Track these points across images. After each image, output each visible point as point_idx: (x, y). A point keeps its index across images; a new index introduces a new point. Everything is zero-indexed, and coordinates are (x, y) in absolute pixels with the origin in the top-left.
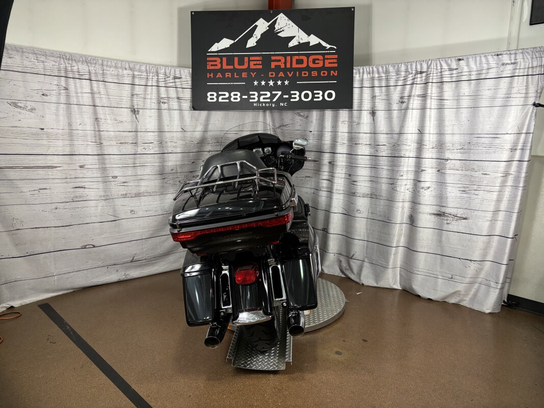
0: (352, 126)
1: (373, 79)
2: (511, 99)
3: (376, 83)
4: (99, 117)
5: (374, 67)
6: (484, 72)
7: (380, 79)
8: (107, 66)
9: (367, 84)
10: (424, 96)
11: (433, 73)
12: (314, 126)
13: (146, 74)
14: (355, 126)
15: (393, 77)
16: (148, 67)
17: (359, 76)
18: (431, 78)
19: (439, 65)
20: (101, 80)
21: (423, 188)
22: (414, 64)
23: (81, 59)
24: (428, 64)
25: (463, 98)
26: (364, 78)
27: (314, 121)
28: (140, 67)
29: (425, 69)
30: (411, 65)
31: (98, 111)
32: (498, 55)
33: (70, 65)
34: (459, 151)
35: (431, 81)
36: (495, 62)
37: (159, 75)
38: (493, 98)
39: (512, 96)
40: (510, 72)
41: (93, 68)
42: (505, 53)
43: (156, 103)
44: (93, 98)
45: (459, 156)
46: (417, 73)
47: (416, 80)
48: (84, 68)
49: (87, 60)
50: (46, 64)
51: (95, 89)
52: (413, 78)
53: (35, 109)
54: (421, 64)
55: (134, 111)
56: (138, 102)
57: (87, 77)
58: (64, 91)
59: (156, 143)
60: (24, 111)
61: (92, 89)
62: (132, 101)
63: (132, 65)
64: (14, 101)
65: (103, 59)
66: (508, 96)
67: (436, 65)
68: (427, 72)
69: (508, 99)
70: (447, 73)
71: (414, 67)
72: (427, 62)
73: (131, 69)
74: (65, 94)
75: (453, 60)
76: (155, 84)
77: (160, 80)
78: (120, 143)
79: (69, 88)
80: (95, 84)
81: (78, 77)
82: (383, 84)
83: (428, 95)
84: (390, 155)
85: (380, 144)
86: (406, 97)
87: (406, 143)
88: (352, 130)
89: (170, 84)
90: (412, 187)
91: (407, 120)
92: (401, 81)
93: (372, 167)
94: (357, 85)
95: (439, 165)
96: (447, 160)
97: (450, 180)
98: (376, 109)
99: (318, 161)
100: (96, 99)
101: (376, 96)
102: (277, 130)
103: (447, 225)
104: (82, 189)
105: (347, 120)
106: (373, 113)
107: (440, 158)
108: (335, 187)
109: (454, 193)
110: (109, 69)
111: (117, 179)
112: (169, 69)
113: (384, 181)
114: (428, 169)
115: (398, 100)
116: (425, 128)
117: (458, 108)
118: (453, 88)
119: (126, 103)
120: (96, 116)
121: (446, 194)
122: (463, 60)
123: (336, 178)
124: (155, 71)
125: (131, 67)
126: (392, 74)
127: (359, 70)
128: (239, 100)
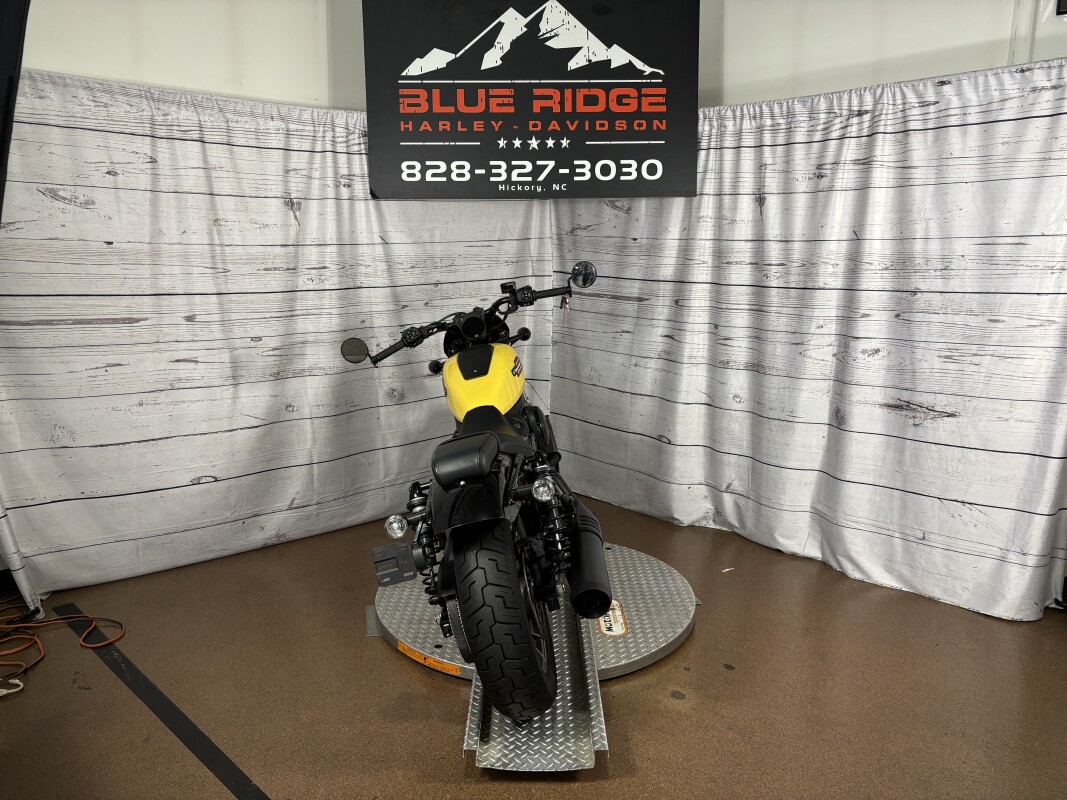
0: (720, 226)
1: (760, 130)
2: (1052, 162)
3: (767, 139)
4: (219, 217)
5: (764, 107)
6: (995, 106)
7: (775, 129)
8: (236, 113)
9: (748, 140)
10: (866, 163)
11: (886, 114)
12: (641, 228)
13: (312, 129)
14: (726, 227)
15: (802, 125)
16: (315, 114)
17: (735, 125)
18: (882, 123)
19: (899, 96)
20: (225, 141)
21: (864, 352)
22: (846, 96)
23: (183, 100)
24: (875, 94)
25: (950, 162)
26: (744, 127)
27: (643, 218)
28: (300, 114)
29: (868, 105)
30: (840, 99)
31: (219, 207)
32: (1022, 71)
33: (160, 113)
34: (938, 273)
35: (881, 129)
36: (1017, 86)
37: (337, 129)
38: (1011, 161)
39: (1054, 155)
40: (1048, 105)
41: (206, 118)
42: (1038, 66)
43: (331, 186)
44: (209, 178)
45: (939, 285)
46: (851, 115)
47: (849, 129)
48: (186, 117)
49: (195, 101)
50: (112, 109)
51: (213, 161)
52: (843, 125)
53: (93, 203)
54: (861, 97)
55: (290, 203)
56: (296, 188)
57: (196, 136)
58: (149, 165)
59: (333, 267)
60: (70, 207)
61: (205, 160)
62: (286, 182)
63: (284, 110)
64: (50, 186)
65: (227, 99)
66: (1046, 158)
67: (894, 96)
68: (873, 111)
69: (1046, 163)
70: (916, 111)
71: (845, 103)
72: (872, 91)
73: (282, 120)
74: (149, 172)
75: (929, 84)
76: (329, 148)
77: (338, 140)
78: (265, 269)
79: (159, 159)
80: (212, 150)
81: (179, 135)
82: (781, 139)
83: (875, 159)
84: (793, 285)
85: (774, 263)
86: (828, 166)
87: (829, 261)
88: (720, 235)
89: (356, 148)
90: (842, 349)
91: (831, 212)
92: (819, 133)
93: (759, 309)
94: (729, 142)
95: (898, 304)
96: (915, 293)
97: (920, 333)
98: (767, 190)
99: (647, 299)
100: (214, 179)
101: (766, 165)
102: (567, 237)
103: (914, 428)
104: (192, 365)
105: (710, 214)
106: (760, 200)
107: (901, 288)
108: (687, 351)
109: (929, 362)
110: (239, 119)
111: (260, 343)
112: (355, 116)
113: (780, 337)
114: (875, 312)
115: (812, 172)
116: (868, 228)
117: (941, 184)
118: (929, 143)
119: (274, 187)
120: (215, 214)
121: (912, 364)
122: (949, 83)
123: (688, 333)
124: (329, 121)
125: (282, 112)
126: (801, 119)
127: (734, 111)
128: (468, 177)
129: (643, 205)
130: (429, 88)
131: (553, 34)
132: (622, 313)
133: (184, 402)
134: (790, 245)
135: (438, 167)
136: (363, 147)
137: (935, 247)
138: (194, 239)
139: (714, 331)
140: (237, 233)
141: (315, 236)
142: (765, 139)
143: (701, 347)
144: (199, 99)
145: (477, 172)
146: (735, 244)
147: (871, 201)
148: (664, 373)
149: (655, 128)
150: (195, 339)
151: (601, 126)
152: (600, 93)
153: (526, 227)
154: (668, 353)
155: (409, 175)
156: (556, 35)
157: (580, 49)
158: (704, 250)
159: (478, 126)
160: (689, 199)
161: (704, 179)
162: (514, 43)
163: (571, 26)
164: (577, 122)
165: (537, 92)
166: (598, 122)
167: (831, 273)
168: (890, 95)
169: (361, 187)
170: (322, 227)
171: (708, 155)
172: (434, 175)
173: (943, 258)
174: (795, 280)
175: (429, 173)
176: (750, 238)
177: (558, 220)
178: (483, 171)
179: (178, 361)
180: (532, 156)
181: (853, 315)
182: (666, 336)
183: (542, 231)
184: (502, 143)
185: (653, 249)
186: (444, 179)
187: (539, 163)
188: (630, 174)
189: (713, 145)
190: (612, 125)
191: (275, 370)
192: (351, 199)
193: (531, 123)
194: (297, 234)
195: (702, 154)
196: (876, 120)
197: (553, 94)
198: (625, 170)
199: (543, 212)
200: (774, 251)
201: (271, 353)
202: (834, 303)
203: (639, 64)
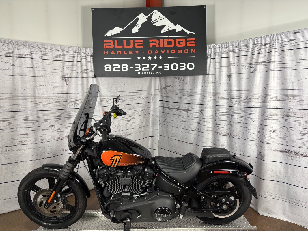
0: (215, 85)
1: (229, 52)
5: (230, 44)
7: (234, 51)
8: (45, 49)
10: (268, 62)
11: (275, 44)
12: (188, 86)
13: (73, 54)
14: (217, 85)
15: (243, 49)
16: (74, 49)
17: (219, 50)
18: (274, 48)
19: (279, 38)
20: (40, 58)
21: (270, 131)
22: (259, 39)
23: (25, 44)
24: (270, 37)
25: (301, 61)
26: (223, 51)
27: (188, 83)
28: (69, 49)
29: (268, 41)
30: (257, 40)
31: (37, 80)
33: (16, 49)
35: (273, 50)
37: (82, 54)
41: (34, 50)
43: (80, 73)
44: (34, 71)
46: (262, 45)
47: (261, 50)
48: (26, 50)
51: (36, 65)
52: (259, 49)
54: (265, 38)
55: (65, 79)
56: (67, 74)
57: (29, 56)
58: (12, 67)
59: (80, 101)
61: (33, 65)
62: (63, 72)
63: (62, 48)
65: (41, 44)
68: (270, 44)
70: (286, 43)
71: (259, 41)
73: (62, 51)
74: (11, 69)
75: (291, 33)
76: (79, 60)
77: (82, 58)
78: (55, 102)
79: (16, 65)
80: (35, 61)
81: (23, 56)
82: (236, 55)
83: (271, 60)
84: (243, 106)
85: (235, 98)
86: (254, 64)
87: (255, 98)
88: (215, 88)
89: (89, 60)
90: (261, 130)
91: (256, 80)
92: (250, 52)
93: (230, 114)
94: (218, 56)
95: (283, 113)
96: (290, 109)
97: (292, 125)
98: (232, 72)
99: (190, 110)
100: (36, 71)
101: (231, 64)
102: (164, 89)
103: (291, 160)
104: (26, 136)
105: (212, 81)
106: (229, 76)
107: (284, 108)
108: (206, 128)
109: (296, 135)
110: (46, 51)
111: (53, 127)
112: (89, 50)
113: (238, 124)
114: (274, 116)
115: (248, 66)
116: (270, 86)
117: (297, 69)
118: (292, 55)
119: (58, 74)
120: (36, 83)
121: (290, 136)
122: (299, 32)
123: (206, 122)
124: (79, 51)
125: (62, 49)
126: (243, 47)
127: (219, 46)
128: (127, 70)
129: (188, 79)
130: (114, 40)
131: (156, 21)
132: (182, 115)
133: (23, 149)
134: (241, 91)
135: (117, 66)
136: (91, 60)
137: (296, 92)
138: (28, 92)
139: (214, 121)
140: (45, 89)
141: (73, 90)
142: (230, 54)
143: (210, 127)
144: (30, 44)
145: (131, 68)
146: (221, 91)
147: (270, 76)
148: (197, 136)
149: (192, 52)
150: (28, 127)
151: (173, 51)
152: (173, 41)
153: (150, 86)
154: (198, 129)
155: (107, 69)
156: (157, 22)
157: (166, 26)
158: (210, 93)
159: (131, 52)
160: (204, 76)
161: (209, 69)
162: (142, 25)
163: (162, 18)
164: (164, 50)
165: (151, 41)
166: (172, 50)
167: (256, 102)
168: (276, 38)
169: (91, 73)
170: (76, 87)
171: (210, 61)
172: (116, 69)
173: (300, 97)
174: (243, 104)
175: (114, 68)
176: (226, 90)
177: (161, 84)
178: (132, 68)
179: (21, 135)
180: (149, 62)
181: (265, 117)
182: (197, 123)
183: (155, 88)
184: (139, 58)
185: (192, 93)
186: (119, 70)
187: (152, 64)
188: (183, 68)
189: (212, 58)
190: (177, 51)
191: (58, 137)
192: (87, 77)
193: (149, 51)
194: (67, 90)
195: (208, 61)
196: (271, 46)
197: (156, 41)
198: (181, 66)
199: (155, 81)
200: (235, 94)
201: (57, 131)
202: (258, 113)
203: (186, 31)
